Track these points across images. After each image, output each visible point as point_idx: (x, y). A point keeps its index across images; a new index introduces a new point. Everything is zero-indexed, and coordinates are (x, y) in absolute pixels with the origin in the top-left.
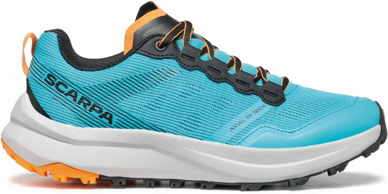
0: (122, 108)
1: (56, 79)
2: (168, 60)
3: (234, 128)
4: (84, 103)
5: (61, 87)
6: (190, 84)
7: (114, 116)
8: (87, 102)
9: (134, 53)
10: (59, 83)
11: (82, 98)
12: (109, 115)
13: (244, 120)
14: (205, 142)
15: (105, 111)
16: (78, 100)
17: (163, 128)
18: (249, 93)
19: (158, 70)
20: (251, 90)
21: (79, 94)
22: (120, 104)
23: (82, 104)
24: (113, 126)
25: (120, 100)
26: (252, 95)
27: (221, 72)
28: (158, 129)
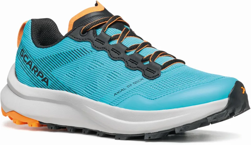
0: (54, 75)
1: (24, 53)
2: (85, 43)
3: (117, 93)
4: (35, 70)
5: (26, 58)
6: (96, 61)
7: (49, 81)
8: (36, 70)
9: (67, 37)
10: (25, 55)
11: (34, 67)
12: (46, 79)
13: (125, 88)
14: (99, 103)
15: (45, 76)
16: (32, 68)
17: (75, 91)
18: (135, 69)
19: (77, 49)
20: (137, 67)
21: (33, 63)
22: (53, 72)
23: (34, 71)
24: (48, 87)
25: (54, 69)
26: (137, 71)
27: (120, 53)
28: (72, 91)
